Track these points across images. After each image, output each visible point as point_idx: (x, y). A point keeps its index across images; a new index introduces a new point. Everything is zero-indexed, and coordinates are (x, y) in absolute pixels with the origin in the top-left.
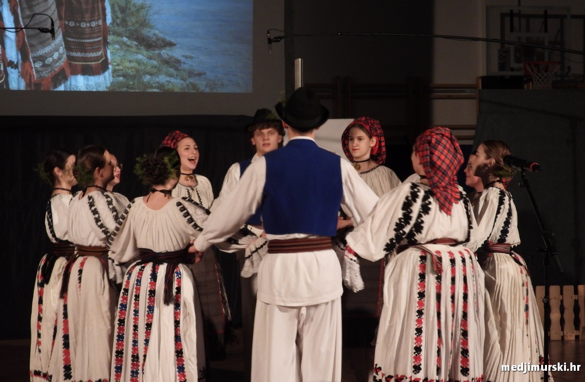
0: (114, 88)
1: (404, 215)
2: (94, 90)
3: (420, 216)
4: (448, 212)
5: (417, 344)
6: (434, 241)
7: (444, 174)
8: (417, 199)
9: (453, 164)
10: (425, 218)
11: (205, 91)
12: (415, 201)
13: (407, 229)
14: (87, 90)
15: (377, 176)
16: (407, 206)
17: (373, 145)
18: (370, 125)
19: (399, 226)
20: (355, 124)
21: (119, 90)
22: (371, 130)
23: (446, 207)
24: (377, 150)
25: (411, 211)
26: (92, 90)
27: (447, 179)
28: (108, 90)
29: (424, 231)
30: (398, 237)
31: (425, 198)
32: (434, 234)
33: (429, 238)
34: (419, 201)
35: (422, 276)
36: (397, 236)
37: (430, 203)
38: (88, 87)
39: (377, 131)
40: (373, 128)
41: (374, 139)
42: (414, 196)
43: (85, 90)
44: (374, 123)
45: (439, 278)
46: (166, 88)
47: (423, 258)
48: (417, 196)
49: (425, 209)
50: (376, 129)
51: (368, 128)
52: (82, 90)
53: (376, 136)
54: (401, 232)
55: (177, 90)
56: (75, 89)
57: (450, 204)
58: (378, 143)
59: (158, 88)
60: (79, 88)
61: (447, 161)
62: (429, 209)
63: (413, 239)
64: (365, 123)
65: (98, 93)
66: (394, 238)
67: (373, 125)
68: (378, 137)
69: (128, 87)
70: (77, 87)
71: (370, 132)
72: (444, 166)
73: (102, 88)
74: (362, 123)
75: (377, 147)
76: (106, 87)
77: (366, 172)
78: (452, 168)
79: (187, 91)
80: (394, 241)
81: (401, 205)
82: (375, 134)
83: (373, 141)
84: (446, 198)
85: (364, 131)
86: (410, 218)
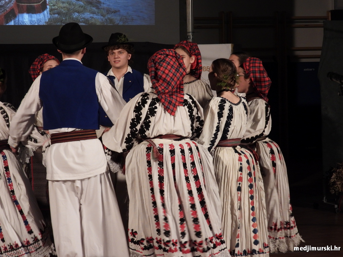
0: (51, 22)
1: (136, 116)
2: (36, 24)
3: (147, 117)
4: (172, 113)
5: (156, 213)
6: (161, 137)
7: (169, 84)
8: (145, 105)
9: (175, 76)
10: (152, 119)
11: (119, 24)
12: (144, 106)
13: (138, 127)
14: (31, 24)
15: (197, 86)
16: (138, 109)
17: (192, 62)
18: (190, 46)
19: (133, 125)
20: (178, 46)
21: (55, 24)
22: (190, 51)
23: (171, 110)
24: (196, 65)
25: (141, 114)
26: (34, 25)
27: (170, 88)
28: (46, 24)
29: (151, 129)
30: (133, 133)
31: (153, 103)
32: (158, 131)
33: (155, 134)
34: (147, 106)
35: (149, 162)
36: (131, 132)
37: (156, 108)
38: (32, 23)
39: (195, 51)
40: (192, 49)
41: (193, 58)
42: (144, 102)
43: (29, 25)
44: (193, 45)
45: (161, 164)
46: (90, 22)
47: (149, 149)
48: (146, 102)
49: (152, 112)
50: (194, 49)
51: (188, 49)
52: (27, 24)
53: (195, 55)
54: (134, 129)
55: (98, 24)
56: (22, 24)
57: (174, 107)
58: (196, 60)
59: (84, 23)
60: (25, 22)
61: (171, 75)
62: (155, 112)
63: (144, 135)
64: (186, 45)
65: (39, 26)
66: (130, 133)
67: (192, 46)
68: (196, 56)
69: (61, 22)
70: (23, 22)
71: (190, 52)
72: (168, 79)
73: (42, 23)
74: (183, 45)
75: (196, 63)
76: (45, 22)
77: (189, 83)
78: (176, 79)
79: (105, 24)
80: (130, 136)
81: (133, 109)
82: (194, 53)
83: (192, 59)
84: (170, 103)
85: (185, 51)
86: (140, 119)
